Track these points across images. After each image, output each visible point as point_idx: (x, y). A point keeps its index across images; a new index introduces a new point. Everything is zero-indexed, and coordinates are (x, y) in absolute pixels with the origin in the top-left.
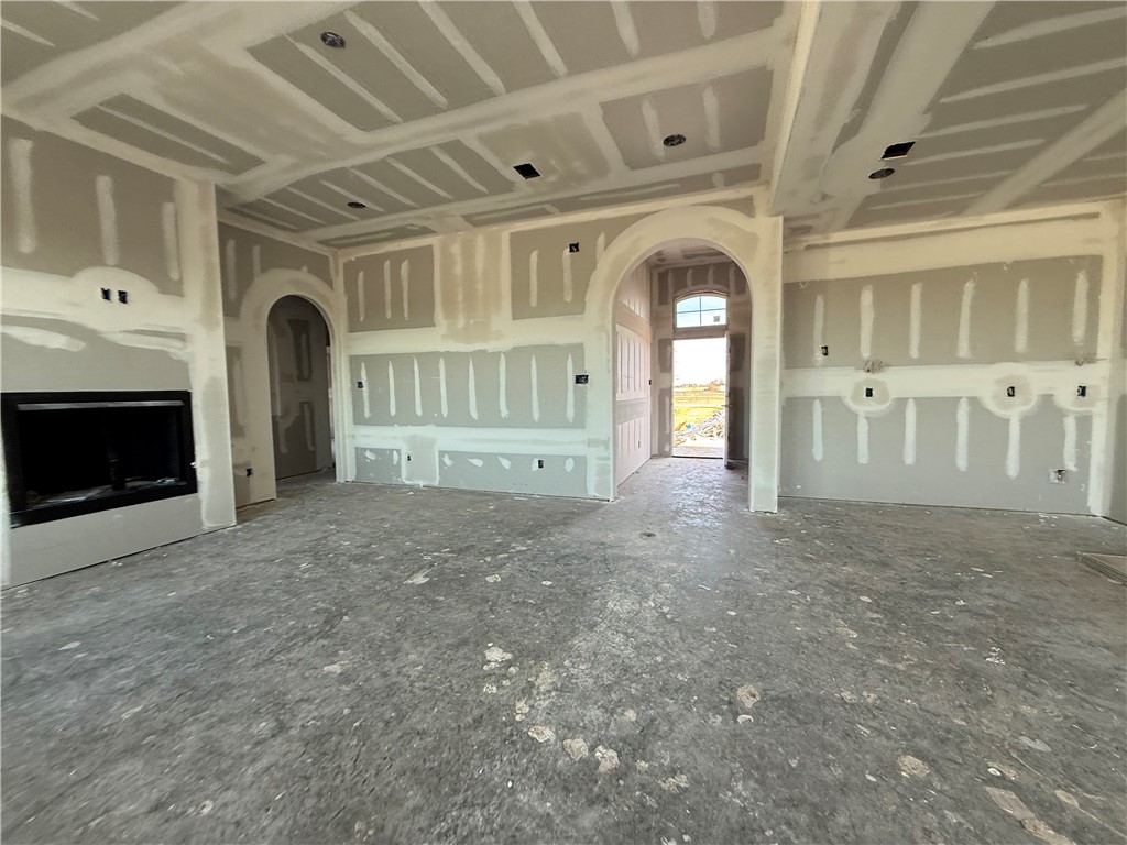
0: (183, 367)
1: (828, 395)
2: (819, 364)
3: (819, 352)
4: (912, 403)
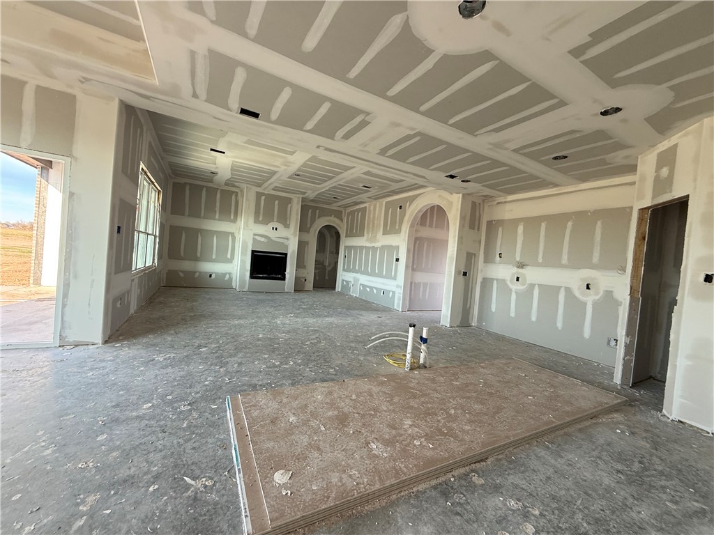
0: (287, 247)
1: (500, 278)
2: (497, 262)
3: (498, 256)
4: (537, 287)
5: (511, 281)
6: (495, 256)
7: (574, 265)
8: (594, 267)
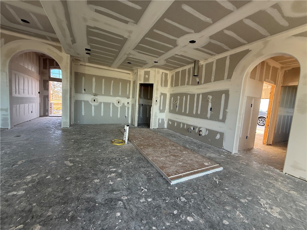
1: (85, 100)
2: (83, 93)
3: (84, 90)
4: (102, 103)
5: (91, 101)
6: (82, 90)
7: (115, 95)
8: (119, 96)
